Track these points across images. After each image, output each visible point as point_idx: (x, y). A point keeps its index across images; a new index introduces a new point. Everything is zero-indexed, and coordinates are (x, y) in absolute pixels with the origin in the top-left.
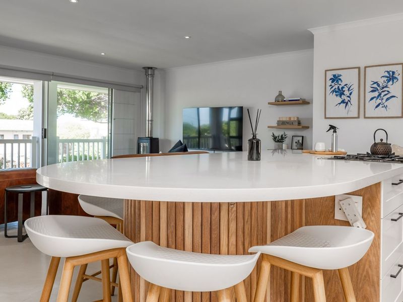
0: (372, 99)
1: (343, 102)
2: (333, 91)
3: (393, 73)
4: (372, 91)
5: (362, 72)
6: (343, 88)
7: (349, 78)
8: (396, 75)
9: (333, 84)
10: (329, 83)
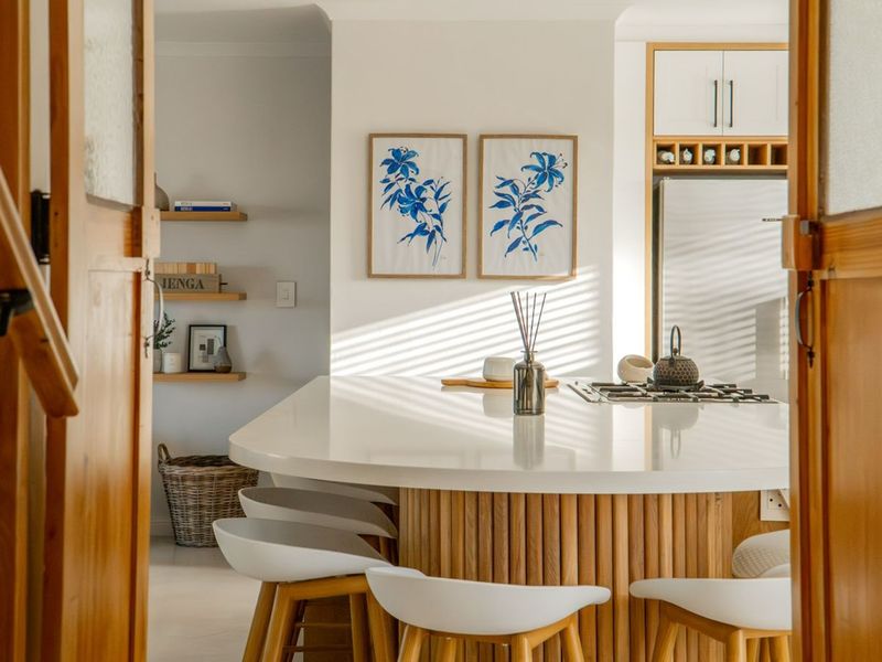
0: (500, 225)
1: (421, 230)
2: (393, 198)
3: (552, 159)
4: (501, 205)
5: (474, 148)
6: (420, 190)
7: (437, 163)
8: (558, 167)
9: (392, 177)
10: (380, 172)
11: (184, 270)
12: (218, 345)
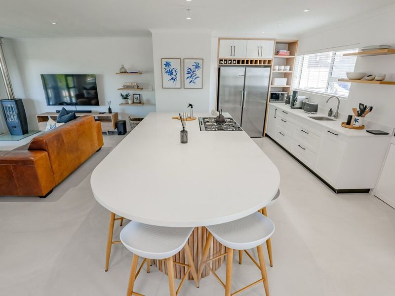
0: (188, 78)
1: (172, 79)
2: (166, 72)
3: (198, 64)
4: (188, 73)
5: (182, 61)
6: (172, 70)
7: (175, 65)
8: (199, 65)
9: (166, 68)
10: (164, 66)
11: (130, 84)
12: (139, 98)
